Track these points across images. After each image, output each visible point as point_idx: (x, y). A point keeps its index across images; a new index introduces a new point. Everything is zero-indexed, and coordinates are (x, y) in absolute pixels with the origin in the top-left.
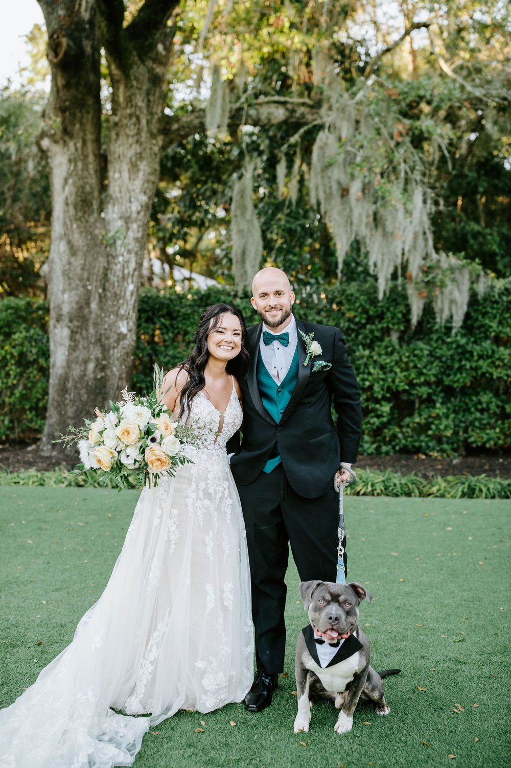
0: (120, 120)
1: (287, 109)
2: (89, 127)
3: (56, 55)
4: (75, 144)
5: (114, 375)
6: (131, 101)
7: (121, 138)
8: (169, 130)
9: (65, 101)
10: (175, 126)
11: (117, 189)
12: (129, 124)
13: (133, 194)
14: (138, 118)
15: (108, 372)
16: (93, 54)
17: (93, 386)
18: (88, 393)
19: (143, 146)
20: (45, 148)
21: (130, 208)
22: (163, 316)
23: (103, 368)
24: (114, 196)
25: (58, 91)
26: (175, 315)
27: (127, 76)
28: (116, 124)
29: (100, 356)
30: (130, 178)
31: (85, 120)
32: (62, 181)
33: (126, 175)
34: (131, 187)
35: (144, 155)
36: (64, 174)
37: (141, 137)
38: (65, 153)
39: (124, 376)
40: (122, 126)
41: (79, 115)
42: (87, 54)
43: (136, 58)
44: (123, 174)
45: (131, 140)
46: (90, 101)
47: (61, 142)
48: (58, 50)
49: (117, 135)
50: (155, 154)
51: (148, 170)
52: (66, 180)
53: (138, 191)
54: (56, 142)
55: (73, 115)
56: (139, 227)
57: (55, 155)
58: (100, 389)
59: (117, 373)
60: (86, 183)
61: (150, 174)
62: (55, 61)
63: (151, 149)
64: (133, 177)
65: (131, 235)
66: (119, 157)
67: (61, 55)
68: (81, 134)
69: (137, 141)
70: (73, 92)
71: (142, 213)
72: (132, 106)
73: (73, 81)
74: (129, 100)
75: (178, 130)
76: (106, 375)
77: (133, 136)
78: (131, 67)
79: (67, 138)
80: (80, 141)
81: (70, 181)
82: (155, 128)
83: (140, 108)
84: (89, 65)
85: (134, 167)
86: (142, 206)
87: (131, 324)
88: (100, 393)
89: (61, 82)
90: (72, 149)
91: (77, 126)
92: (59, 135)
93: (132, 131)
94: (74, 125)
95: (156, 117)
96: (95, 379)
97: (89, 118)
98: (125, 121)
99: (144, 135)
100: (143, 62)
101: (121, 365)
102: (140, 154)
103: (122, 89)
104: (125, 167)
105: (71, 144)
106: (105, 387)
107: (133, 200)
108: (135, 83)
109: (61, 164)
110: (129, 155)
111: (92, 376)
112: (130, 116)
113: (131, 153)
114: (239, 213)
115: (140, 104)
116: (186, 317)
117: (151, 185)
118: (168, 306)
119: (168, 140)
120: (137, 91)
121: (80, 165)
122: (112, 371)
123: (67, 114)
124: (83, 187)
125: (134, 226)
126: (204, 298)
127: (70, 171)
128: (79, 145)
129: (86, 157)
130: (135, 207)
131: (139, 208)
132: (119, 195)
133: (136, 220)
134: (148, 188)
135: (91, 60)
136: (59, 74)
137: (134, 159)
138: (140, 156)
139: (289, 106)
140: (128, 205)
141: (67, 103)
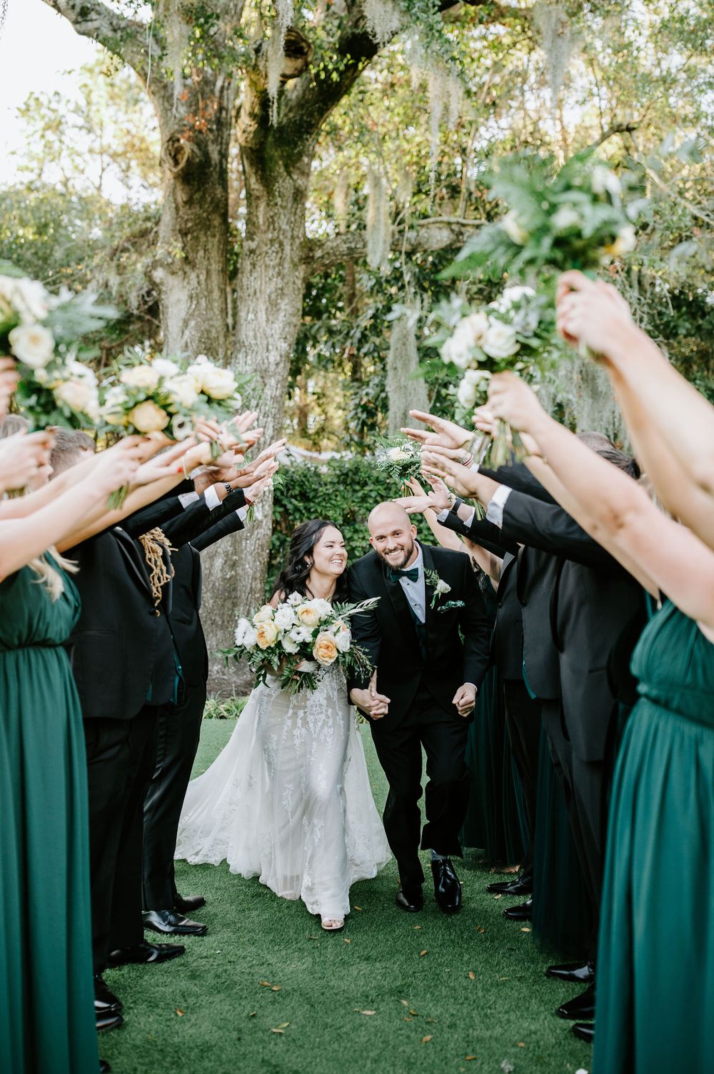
0: (258, 246)
1: (452, 231)
2: (215, 255)
3: (176, 163)
4: (198, 277)
5: (246, 573)
6: (273, 222)
7: (258, 269)
8: (313, 258)
9: (187, 221)
10: (318, 253)
11: (251, 334)
12: (270, 251)
13: (270, 340)
14: (281, 244)
15: (239, 570)
16: (221, 163)
17: (221, 588)
18: (215, 597)
19: (285, 280)
20: (158, 281)
21: (267, 358)
22: (295, 497)
23: (234, 565)
24: (246, 344)
25: (177, 209)
26: (311, 495)
27: (270, 192)
28: (252, 251)
29: (230, 549)
30: (268, 320)
31: (209, 246)
32: (181, 324)
33: (262, 316)
34: (269, 332)
35: (286, 291)
36: (183, 315)
37: (283, 268)
38: (184, 287)
39: (258, 575)
40: (260, 254)
41: (203, 239)
42: (213, 162)
43: (282, 170)
44: (259, 314)
45: (271, 272)
46: (217, 221)
47: (180, 273)
48: (179, 157)
49: (254, 265)
50: (299, 289)
51: (290, 310)
52: (186, 323)
53: (276, 337)
54: (173, 273)
55: (197, 239)
56: (278, 382)
57: (171, 290)
58: (230, 592)
59: (251, 572)
60: (212, 326)
61: (293, 315)
62: (175, 170)
63: (294, 283)
64: (271, 318)
65: (268, 392)
66: (255, 293)
67: (182, 164)
68: (206, 263)
69: (279, 274)
70: (197, 210)
71: (282, 365)
72: (274, 229)
73: (197, 196)
74: (271, 221)
75: (322, 257)
76: (237, 574)
77: (274, 267)
78: (275, 180)
79: (187, 268)
80: (204, 272)
81: (192, 323)
82: (297, 254)
83: (284, 232)
84: (215, 176)
85: (273, 305)
86: (281, 356)
87: (267, 507)
88: (229, 598)
89: (181, 196)
90: (194, 282)
91: (201, 253)
92: (178, 264)
93: (273, 260)
94: (197, 251)
95: (297, 241)
96: (224, 579)
97: (214, 243)
98: (265, 249)
99: (286, 265)
100: (289, 174)
101: (255, 561)
102: (282, 289)
103: (262, 206)
104: (262, 307)
105: (193, 276)
106: (235, 589)
107: (270, 347)
108: (279, 200)
109: (179, 301)
110: (268, 291)
111: (220, 575)
112: (272, 241)
113: (270, 288)
114: (399, 365)
115: (284, 227)
116: (327, 497)
117: (292, 329)
118: (302, 485)
119: (309, 270)
120: (281, 211)
121: (203, 302)
122: (243, 570)
123: (189, 236)
124: (208, 332)
125: (273, 382)
126: (350, 474)
127: (191, 311)
128: (202, 277)
129: (211, 292)
130: (273, 357)
131: (278, 358)
132: (253, 342)
133: (275, 374)
134: (289, 332)
135: (218, 169)
136: (179, 187)
137: (273, 296)
138: (281, 292)
139: (455, 227)
140: (265, 355)
141: (190, 225)
